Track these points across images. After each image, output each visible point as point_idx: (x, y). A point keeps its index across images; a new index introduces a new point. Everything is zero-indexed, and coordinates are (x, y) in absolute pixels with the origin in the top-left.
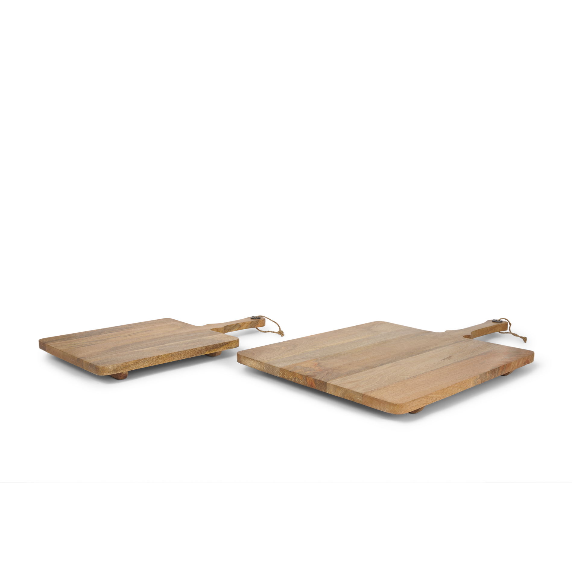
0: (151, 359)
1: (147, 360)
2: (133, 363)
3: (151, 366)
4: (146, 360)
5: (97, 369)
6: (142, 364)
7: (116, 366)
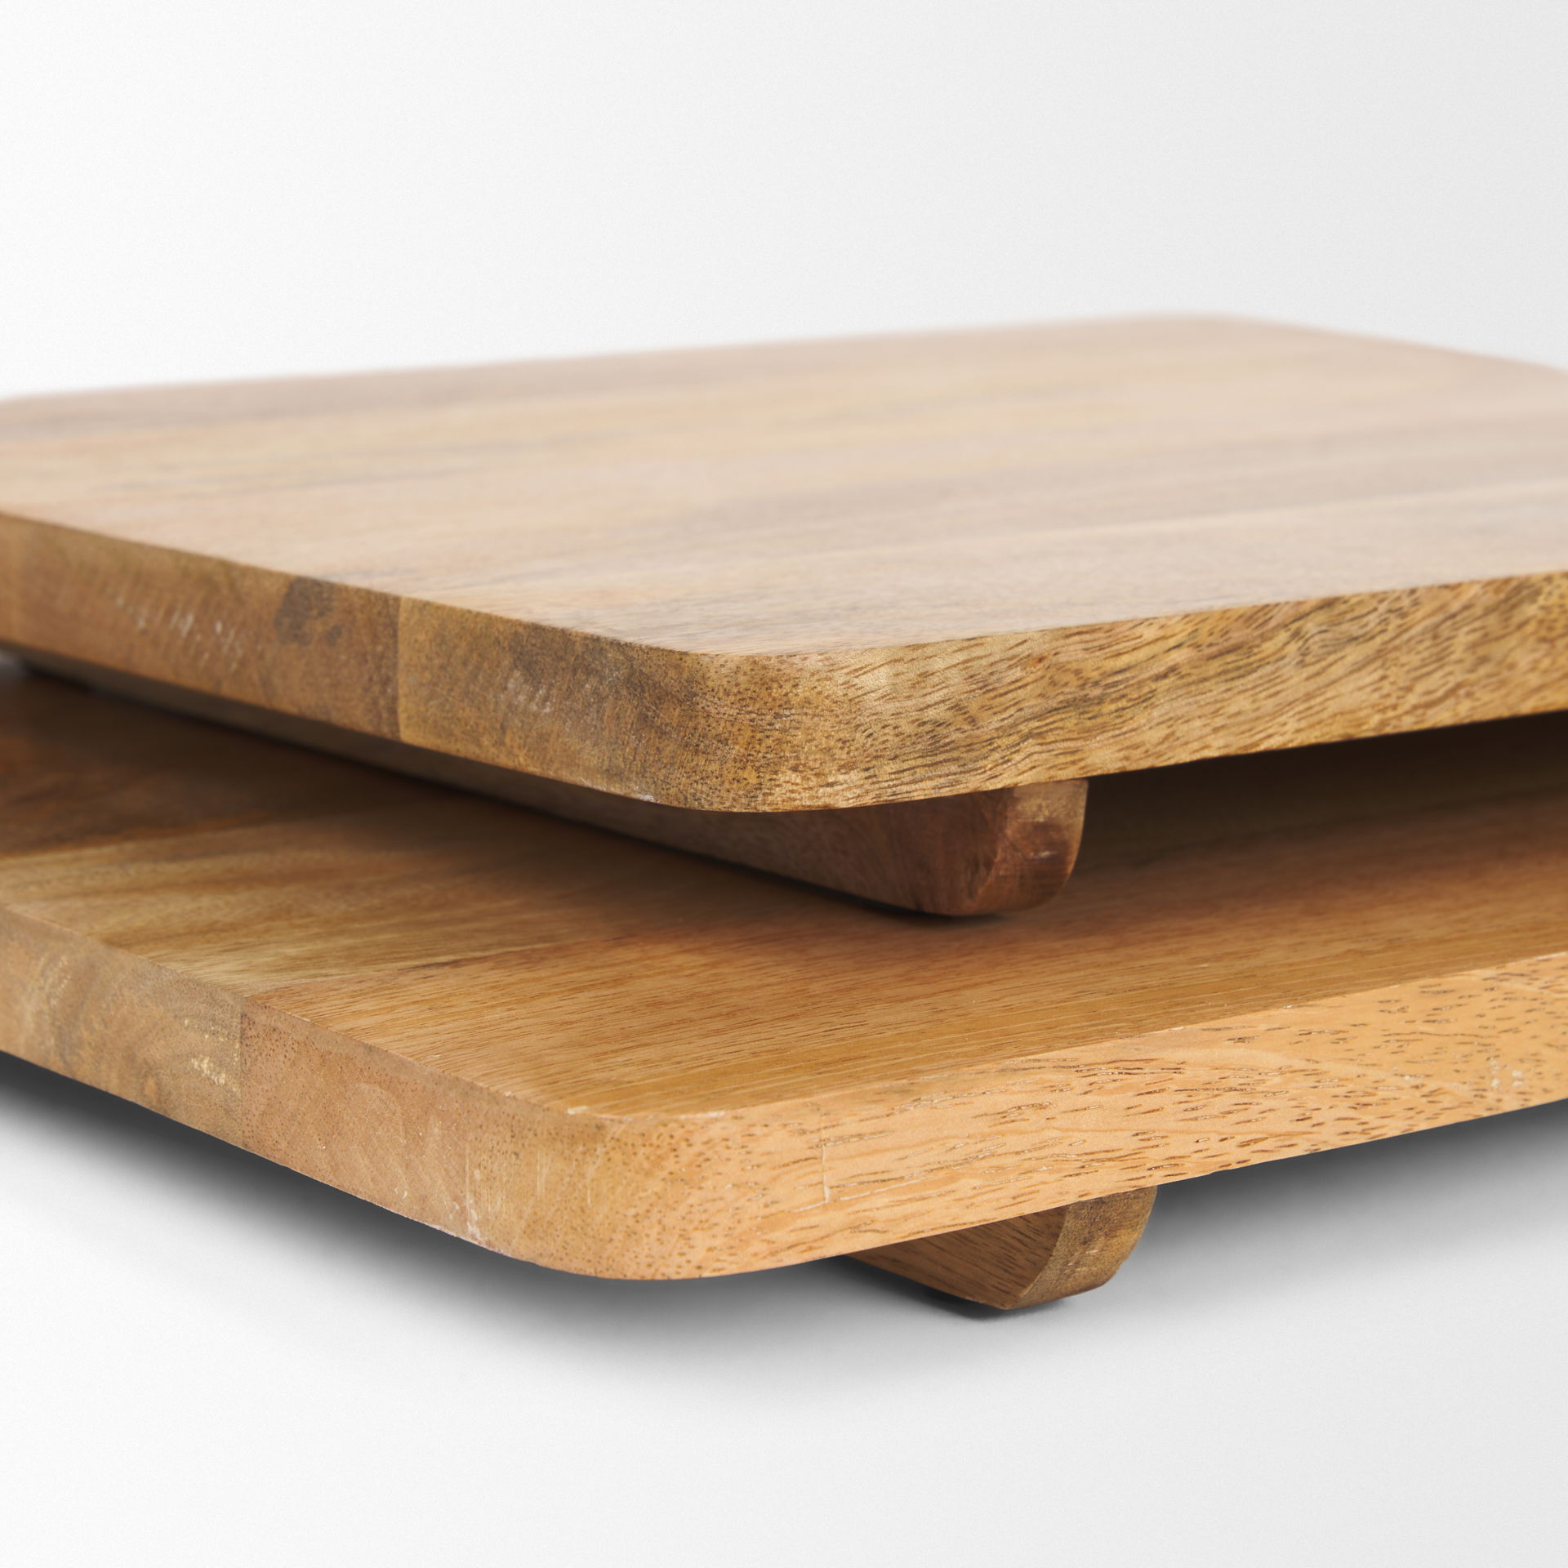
0: (1421, 620)
1: (1373, 619)
2: (1177, 657)
3: (1408, 724)
4: (1354, 629)
5: (662, 696)
6: (1295, 681)
7: (956, 677)
